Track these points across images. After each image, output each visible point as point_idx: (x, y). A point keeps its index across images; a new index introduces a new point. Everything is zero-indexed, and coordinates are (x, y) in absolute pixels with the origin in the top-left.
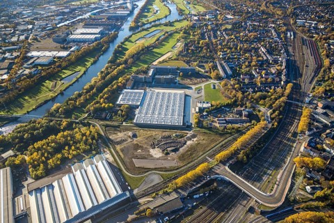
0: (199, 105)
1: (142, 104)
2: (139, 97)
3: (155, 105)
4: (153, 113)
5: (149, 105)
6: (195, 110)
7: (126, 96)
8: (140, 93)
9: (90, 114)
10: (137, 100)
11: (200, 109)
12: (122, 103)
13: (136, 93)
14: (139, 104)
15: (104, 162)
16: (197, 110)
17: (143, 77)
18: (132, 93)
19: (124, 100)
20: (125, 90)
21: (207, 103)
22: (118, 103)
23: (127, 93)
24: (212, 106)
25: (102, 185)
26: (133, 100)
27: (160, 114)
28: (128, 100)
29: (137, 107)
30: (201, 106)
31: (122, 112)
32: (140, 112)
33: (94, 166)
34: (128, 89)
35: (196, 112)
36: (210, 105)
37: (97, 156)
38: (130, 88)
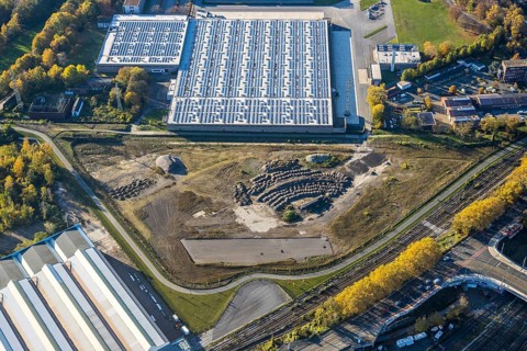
0: (381, 57)
1: (186, 62)
2: (174, 38)
3: (232, 65)
5: (211, 64)
6: (370, 74)
7: (128, 37)
8: (177, 26)
9: (12, 102)
10: (170, 51)
11: (385, 69)
12: (116, 60)
13: (161, 26)
14: (176, 61)
15: (91, 252)
16: (377, 75)
18: (146, 26)
19: (119, 50)
20: (122, 18)
21: (408, 49)
22: (103, 61)
23: (130, 26)
24: (424, 58)
25: (99, 325)
26: (154, 51)
27: (251, 91)
28: (139, 50)
29: (172, 73)
30: (389, 60)
31: (124, 90)
32: (185, 90)
33: (58, 267)
34: (132, 13)
35: (373, 82)
36: (418, 56)
37: (64, 235)
38: (136, 8)
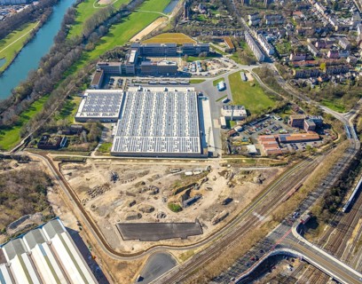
0: (226, 113)
1: (119, 117)
2: (116, 102)
3: (147, 117)
4: (145, 132)
5: (136, 117)
6: (220, 123)
7: (92, 102)
8: (117, 95)
9: (28, 140)
10: (114, 109)
11: (228, 120)
12: (85, 115)
13: (109, 95)
14: (117, 115)
16: (224, 123)
17: (119, 64)
18: (101, 95)
19: (87, 109)
20: (89, 91)
21: (239, 108)
22: (78, 115)
23: (93, 95)
24: (248, 114)
26: (105, 109)
27: (157, 133)
28: (97, 109)
29: (114, 121)
30: (230, 114)
31: (88, 132)
32: (121, 132)
33: (45, 245)
34: (95, 88)
35: (222, 127)
36: (244, 112)
37: (49, 224)
38: (97, 86)
